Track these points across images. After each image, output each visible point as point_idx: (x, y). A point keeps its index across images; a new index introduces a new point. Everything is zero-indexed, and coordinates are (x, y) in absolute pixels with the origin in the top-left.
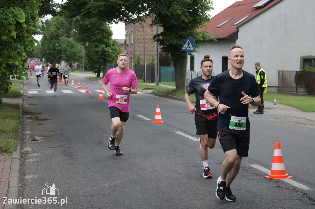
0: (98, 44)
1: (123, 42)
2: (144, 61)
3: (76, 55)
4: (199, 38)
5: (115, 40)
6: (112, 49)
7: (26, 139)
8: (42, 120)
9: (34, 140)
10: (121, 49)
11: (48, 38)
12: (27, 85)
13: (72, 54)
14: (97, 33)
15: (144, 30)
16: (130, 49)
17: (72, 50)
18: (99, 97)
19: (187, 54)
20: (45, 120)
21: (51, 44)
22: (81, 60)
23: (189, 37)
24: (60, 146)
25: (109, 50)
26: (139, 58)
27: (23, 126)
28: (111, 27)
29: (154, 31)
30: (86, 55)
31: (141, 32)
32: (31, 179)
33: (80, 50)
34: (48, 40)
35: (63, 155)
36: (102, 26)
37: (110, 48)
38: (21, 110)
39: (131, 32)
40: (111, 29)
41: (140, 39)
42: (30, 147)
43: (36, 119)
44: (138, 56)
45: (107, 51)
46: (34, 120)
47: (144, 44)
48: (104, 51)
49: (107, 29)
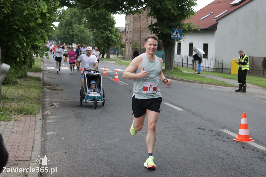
0: (104, 31)
1: (124, 30)
2: (140, 45)
3: (86, 39)
4: (185, 29)
5: (117, 28)
6: (115, 35)
7: (46, 105)
8: (58, 90)
9: (52, 106)
10: (122, 35)
11: (63, 25)
12: (46, 62)
13: (82, 38)
14: (103, 22)
15: (141, 21)
16: (129, 36)
17: (82, 35)
18: (103, 74)
19: (175, 41)
20: (61, 90)
21: (65, 29)
22: (89, 43)
23: (177, 28)
24: (73, 111)
25: (112, 36)
26: (136, 43)
27: (44, 95)
28: (114, 17)
29: (149, 21)
30: (94, 40)
31: (139, 22)
32: (50, 135)
33: (89, 35)
34: (63, 26)
35: (75, 118)
36: (107, 16)
37: (113, 34)
38: (42, 82)
39: (130, 21)
40: (114, 18)
41: (137, 28)
42: (49, 111)
43: (54, 89)
44: (136, 42)
45: (110, 37)
46: (52, 90)
47: (141, 32)
48: (108, 37)
49: (111, 19)
